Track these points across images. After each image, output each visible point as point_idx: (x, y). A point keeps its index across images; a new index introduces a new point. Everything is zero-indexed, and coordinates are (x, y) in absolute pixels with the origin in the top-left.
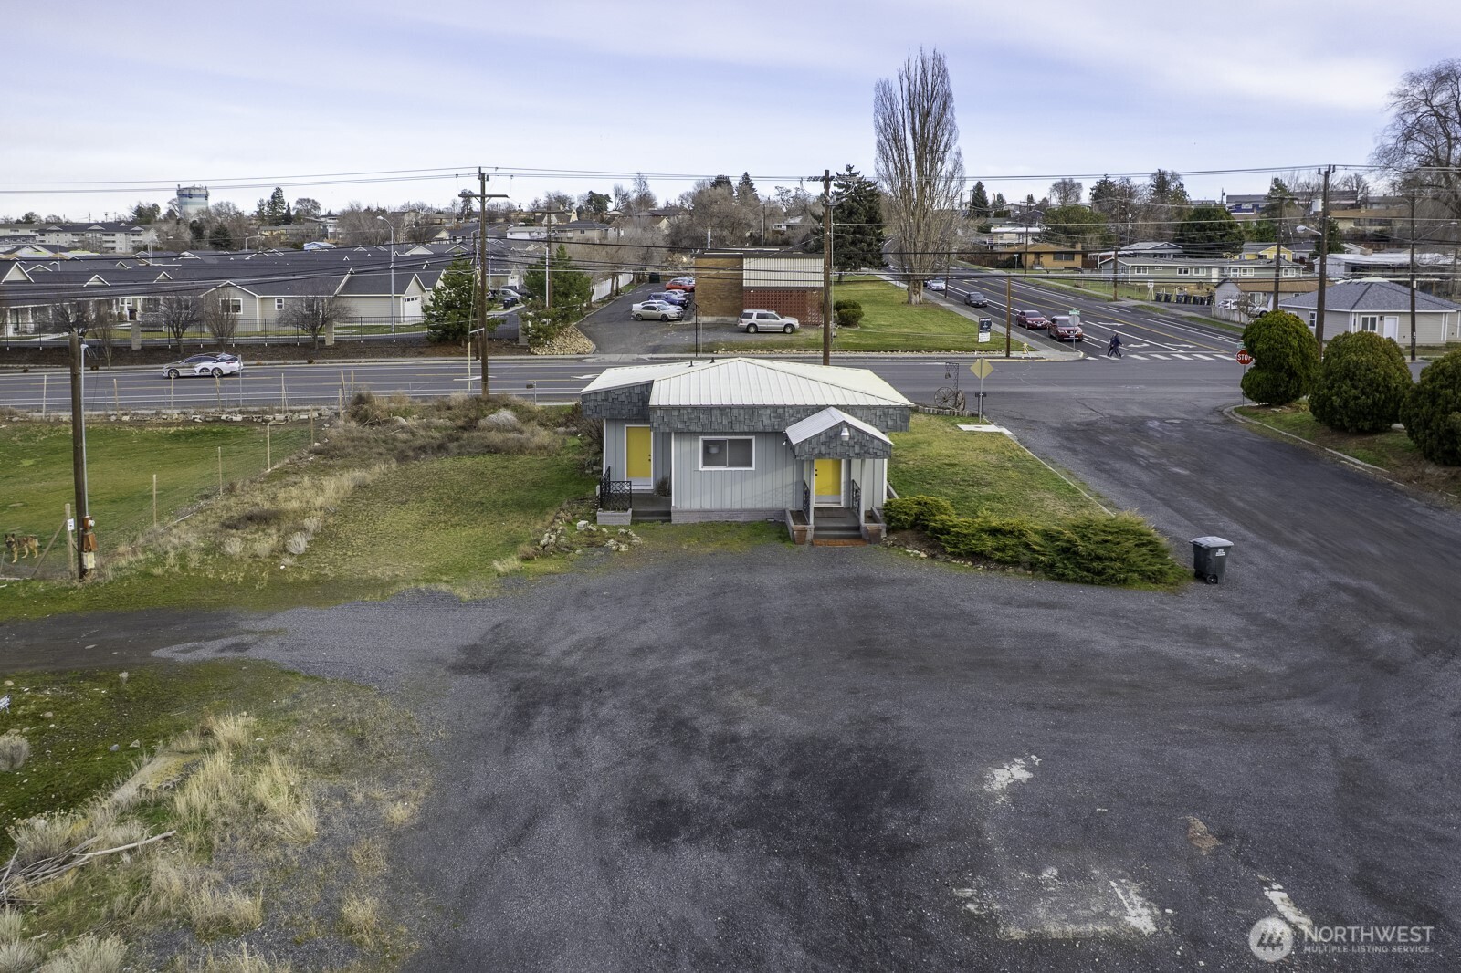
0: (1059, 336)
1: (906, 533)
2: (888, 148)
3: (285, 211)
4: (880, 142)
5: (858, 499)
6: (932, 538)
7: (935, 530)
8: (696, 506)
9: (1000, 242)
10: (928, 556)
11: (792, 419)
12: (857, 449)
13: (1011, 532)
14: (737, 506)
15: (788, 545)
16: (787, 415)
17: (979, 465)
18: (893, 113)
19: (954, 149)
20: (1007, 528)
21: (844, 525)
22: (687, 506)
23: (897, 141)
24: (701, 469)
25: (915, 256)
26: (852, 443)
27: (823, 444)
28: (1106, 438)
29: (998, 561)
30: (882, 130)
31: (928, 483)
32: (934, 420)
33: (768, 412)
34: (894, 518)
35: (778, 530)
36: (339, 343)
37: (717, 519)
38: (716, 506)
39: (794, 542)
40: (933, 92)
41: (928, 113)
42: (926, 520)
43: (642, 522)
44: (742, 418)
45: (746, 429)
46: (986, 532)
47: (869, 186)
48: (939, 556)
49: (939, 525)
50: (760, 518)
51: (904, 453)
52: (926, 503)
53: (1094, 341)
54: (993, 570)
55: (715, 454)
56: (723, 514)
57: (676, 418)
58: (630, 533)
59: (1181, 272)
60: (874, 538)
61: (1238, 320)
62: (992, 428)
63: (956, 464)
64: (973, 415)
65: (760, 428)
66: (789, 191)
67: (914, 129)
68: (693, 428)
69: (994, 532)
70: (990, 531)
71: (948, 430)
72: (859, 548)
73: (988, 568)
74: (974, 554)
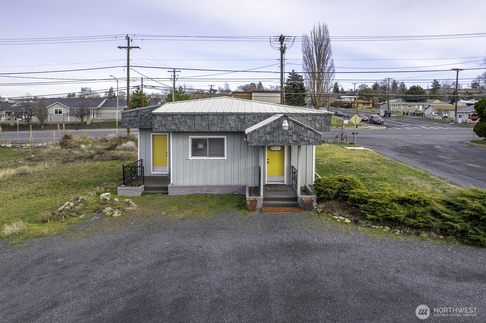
0: (374, 122)
1: (331, 202)
2: (307, 59)
3: (113, 95)
4: (304, 56)
5: (295, 179)
6: (352, 206)
7: (353, 200)
8: (188, 184)
9: (343, 101)
10: (352, 222)
11: (250, 123)
12: (295, 138)
13: (418, 202)
14: (215, 184)
15: (243, 211)
16: (247, 120)
17: (363, 162)
18: (309, 46)
19: (331, 59)
20: (415, 199)
21: (285, 196)
22: (181, 183)
23: (310, 56)
24: (190, 158)
25: (317, 98)
26: (290, 132)
27: (269, 133)
28: (420, 152)
29: (412, 227)
30: (305, 52)
31: (338, 171)
32: (332, 145)
33: (234, 118)
34: (322, 191)
35: (239, 200)
36: (92, 123)
37: (199, 192)
38: (201, 183)
39: (248, 210)
40: (323, 38)
41: (321, 46)
42: (346, 193)
43: (149, 194)
44: (215, 122)
45: (219, 130)
46: (396, 202)
47: (300, 77)
48: (361, 222)
49: (357, 197)
50: (229, 191)
51: (320, 158)
52: (345, 180)
53: (387, 124)
54: (409, 234)
55: (200, 149)
56: (204, 189)
57: (170, 122)
58: (131, 202)
59: (409, 106)
60: (308, 207)
61: (438, 118)
62: (362, 148)
63: (350, 162)
64: (351, 143)
65: (228, 129)
66: (274, 87)
67: (316, 51)
68: (182, 129)
69: (403, 202)
70: (398, 201)
71: (341, 149)
72: (297, 214)
73: (405, 232)
74: (391, 220)
